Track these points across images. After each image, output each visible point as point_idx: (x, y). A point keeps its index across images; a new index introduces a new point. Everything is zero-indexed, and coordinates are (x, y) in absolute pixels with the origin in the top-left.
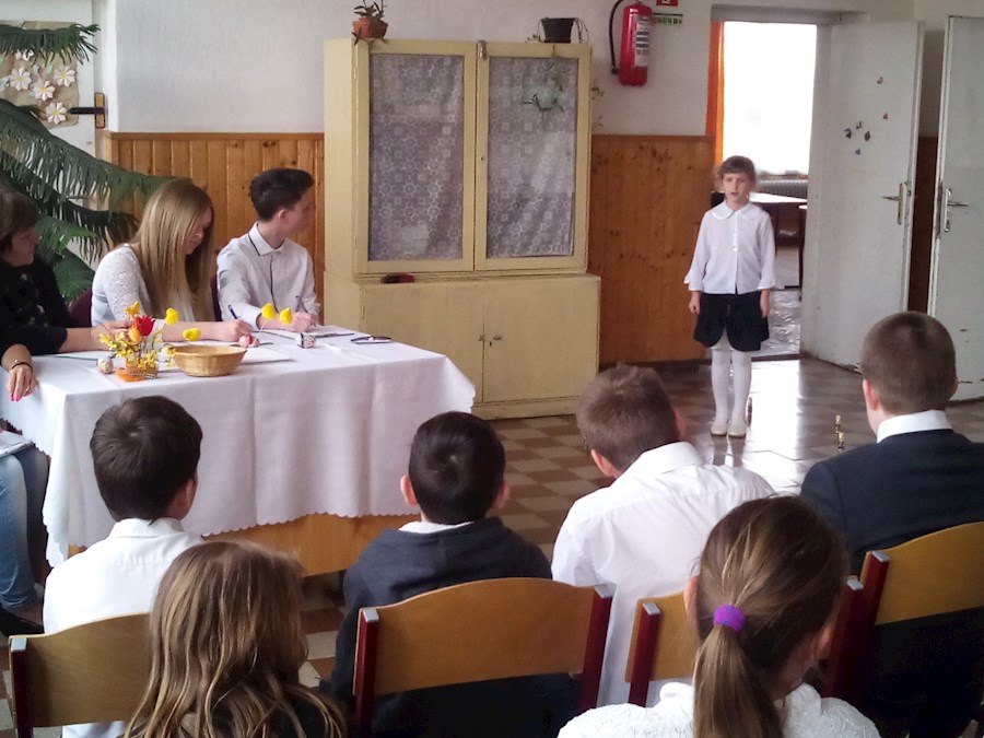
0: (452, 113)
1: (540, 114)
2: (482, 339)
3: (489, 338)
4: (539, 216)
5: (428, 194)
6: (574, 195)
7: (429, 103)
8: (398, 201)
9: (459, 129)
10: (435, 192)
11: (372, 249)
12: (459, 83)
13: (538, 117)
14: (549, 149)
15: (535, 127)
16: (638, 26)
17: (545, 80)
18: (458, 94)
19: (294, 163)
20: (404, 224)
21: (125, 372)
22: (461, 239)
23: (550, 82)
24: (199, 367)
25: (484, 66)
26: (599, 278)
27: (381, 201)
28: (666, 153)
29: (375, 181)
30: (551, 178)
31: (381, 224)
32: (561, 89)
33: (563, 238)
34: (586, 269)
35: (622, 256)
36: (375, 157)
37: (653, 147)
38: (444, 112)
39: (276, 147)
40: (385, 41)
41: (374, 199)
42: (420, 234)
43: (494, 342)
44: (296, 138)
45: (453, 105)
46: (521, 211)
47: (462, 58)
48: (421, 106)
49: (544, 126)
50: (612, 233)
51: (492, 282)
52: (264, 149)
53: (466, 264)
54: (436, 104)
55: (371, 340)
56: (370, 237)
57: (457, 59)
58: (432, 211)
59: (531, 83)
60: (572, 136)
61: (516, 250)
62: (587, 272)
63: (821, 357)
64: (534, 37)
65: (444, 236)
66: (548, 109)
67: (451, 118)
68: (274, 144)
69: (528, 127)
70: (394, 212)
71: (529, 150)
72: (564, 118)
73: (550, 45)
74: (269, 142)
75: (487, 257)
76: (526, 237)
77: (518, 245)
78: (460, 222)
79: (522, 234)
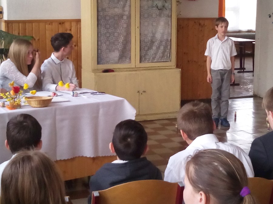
0: (127, 11)
1: (158, 11)
2: (138, 92)
3: (141, 92)
4: (158, 48)
5: (118, 40)
6: (171, 40)
7: (118, 8)
8: (108, 43)
9: (129, 17)
10: (121, 39)
11: (99, 61)
13: (158, 12)
14: (162, 23)
15: (157, 16)
18: (129, 4)
19: (70, 30)
20: (110, 51)
21: (9, 106)
22: (130, 57)
24: (36, 104)
26: (180, 70)
27: (102, 43)
28: (204, 24)
29: (99, 36)
30: (163, 34)
31: (102, 52)
32: (166, 2)
33: (167, 55)
34: (176, 66)
35: (188, 61)
36: (99, 27)
37: (199, 22)
38: (124, 11)
39: (64, 24)
41: (99, 43)
42: (115, 55)
43: (143, 93)
44: (71, 21)
45: (127, 8)
46: (152, 46)
48: (115, 9)
49: (160, 15)
50: (185, 53)
51: (142, 72)
52: (59, 25)
53: (132, 65)
54: (121, 8)
55: (98, 93)
56: (98, 56)
58: (120, 46)
60: (170, 19)
61: (150, 60)
62: (176, 67)
63: (260, 97)
65: (124, 55)
66: (161, 9)
67: (126, 13)
68: (63, 23)
69: (154, 15)
70: (106, 47)
71: (155, 24)
72: (167, 12)
74: (61, 23)
75: (140, 63)
76: (154, 55)
77: (151, 58)
78: (130, 50)
79: (152, 54)
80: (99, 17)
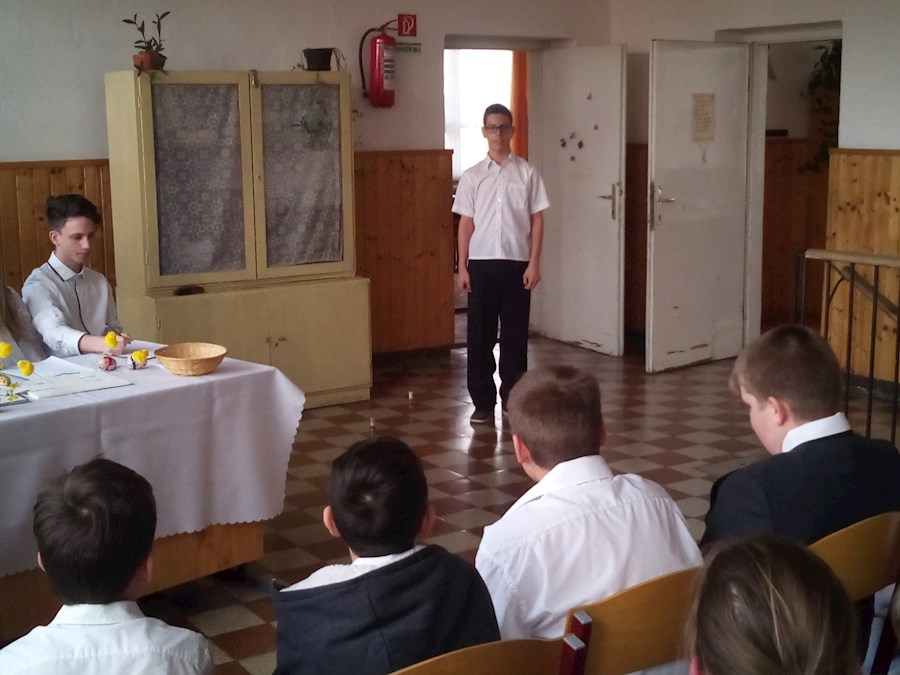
0: (230, 136)
1: (309, 135)
2: (269, 340)
3: (275, 340)
4: (311, 227)
5: (212, 212)
6: (341, 206)
7: (208, 128)
8: (184, 219)
9: (237, 151)
10: (219, 207)
11: (164, 265)
12: (234, 110)
13: (307, 137)
14: (318, 166)
15: (305, 146)
16: (385, 54)
17: (311, 104)
18: (234, 119)
19: (81, 187)
20: (191, 240)
22: (243, 251)
23: (316, 106)
25: (256, 93)
26: (368, 280)
27: (169, 220)
28: (413, 167)
29: (162, 201)
30: (321, 193)
31: (170, 241)
32: (325, 112)
33: (333, 246)
34: (355, 271)
35: (380, 258)
36: (161, 180)
37: (402, 161)
38: (221, 136)
39: (63, 173)
40: (165, 72)
41: (162, 218)
42: (205, 249)
43: (280, 343)
44: (80, 165)
45: (229, 130)
46: (296, 224)
47: (236, 86)
48: (201, 131)
49: (312, 146)
50: (370, 238)
51: (275, 289)
52: (52, 176)
53: (249, 274)
54: (214, 129)
56: (160, 253)
57: (232, 87)
58: (216, 226)
59: (299, 107)
60: (337, 153)
61: (293, 259)
62: (357, 274)
64: (299, 65)
65: (228, 252)
66: (315, 131)
68: (60, 171)
69: (298, 147)
70: (181, 230)
71: (300, 168)
73: (313, 74)
74: (56, 169)
75: (268, 266)
76: (301, 247)
77: (295, 254)
78: (242, 236)
79: (298, 244)
80: (160, 152)
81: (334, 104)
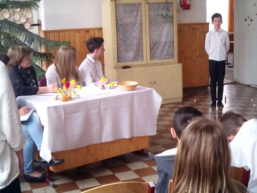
0: (139, 20)
1: (163, 19)
2: (150, 83)
3: (152, 83)
4: (164, 47)
6: (173, 41)
7: (132, 17)
8: (125, 45)
9: (141, 24)
10: (135, 42)
11: (119, 60)
12: (140, 11)
14: (166, 28)
15: (162, 22)
18: (140, 14)
19: (94, 36)
20: (127, 52)
21: (62, 99)
22: (143, 55)
23: (165, 9)
25: (147, 6)
26: (182, 64)
27: (120, 46)
28: (196, 28)
29: (118, 40)
30: (167, 37)
31: (121, 52)
32: (169, 11)
33: (171, 54)
34: (177, 62)
35: (185, 58)
36: (118, 33)
37: (193, 27)
38: (136, 20)
39: (89, 32)
41: (118, 45)
42: (131, 54)
43: (154, 84)
44: (94, 29)
45: (139, 18)
46: (159, 46)
47: (141, 4)
48: (130, 18)
49: (164, 22)
50: (182, 51)
51: (152, 67)
52: (86, 33)
53: (144, 62)
54: (134, 17)
56: (118, 56)
57: (140, 4)
58: (135, 48)
59: (160, 10)
60: (172, 24)
61: (158, 57)
63: (240, 83)
65: (138, 55)
66: (165, 17)
67: (138, 21)
69: (160, 22)
70: (124, 49)
71: (160, 29)
74: (87, 31)
75: (150, 60)
76: (161, 54)
78: (142, 51)
80: (118, 25)
81: (171, 8)
